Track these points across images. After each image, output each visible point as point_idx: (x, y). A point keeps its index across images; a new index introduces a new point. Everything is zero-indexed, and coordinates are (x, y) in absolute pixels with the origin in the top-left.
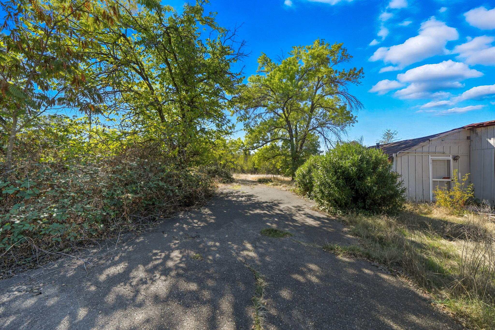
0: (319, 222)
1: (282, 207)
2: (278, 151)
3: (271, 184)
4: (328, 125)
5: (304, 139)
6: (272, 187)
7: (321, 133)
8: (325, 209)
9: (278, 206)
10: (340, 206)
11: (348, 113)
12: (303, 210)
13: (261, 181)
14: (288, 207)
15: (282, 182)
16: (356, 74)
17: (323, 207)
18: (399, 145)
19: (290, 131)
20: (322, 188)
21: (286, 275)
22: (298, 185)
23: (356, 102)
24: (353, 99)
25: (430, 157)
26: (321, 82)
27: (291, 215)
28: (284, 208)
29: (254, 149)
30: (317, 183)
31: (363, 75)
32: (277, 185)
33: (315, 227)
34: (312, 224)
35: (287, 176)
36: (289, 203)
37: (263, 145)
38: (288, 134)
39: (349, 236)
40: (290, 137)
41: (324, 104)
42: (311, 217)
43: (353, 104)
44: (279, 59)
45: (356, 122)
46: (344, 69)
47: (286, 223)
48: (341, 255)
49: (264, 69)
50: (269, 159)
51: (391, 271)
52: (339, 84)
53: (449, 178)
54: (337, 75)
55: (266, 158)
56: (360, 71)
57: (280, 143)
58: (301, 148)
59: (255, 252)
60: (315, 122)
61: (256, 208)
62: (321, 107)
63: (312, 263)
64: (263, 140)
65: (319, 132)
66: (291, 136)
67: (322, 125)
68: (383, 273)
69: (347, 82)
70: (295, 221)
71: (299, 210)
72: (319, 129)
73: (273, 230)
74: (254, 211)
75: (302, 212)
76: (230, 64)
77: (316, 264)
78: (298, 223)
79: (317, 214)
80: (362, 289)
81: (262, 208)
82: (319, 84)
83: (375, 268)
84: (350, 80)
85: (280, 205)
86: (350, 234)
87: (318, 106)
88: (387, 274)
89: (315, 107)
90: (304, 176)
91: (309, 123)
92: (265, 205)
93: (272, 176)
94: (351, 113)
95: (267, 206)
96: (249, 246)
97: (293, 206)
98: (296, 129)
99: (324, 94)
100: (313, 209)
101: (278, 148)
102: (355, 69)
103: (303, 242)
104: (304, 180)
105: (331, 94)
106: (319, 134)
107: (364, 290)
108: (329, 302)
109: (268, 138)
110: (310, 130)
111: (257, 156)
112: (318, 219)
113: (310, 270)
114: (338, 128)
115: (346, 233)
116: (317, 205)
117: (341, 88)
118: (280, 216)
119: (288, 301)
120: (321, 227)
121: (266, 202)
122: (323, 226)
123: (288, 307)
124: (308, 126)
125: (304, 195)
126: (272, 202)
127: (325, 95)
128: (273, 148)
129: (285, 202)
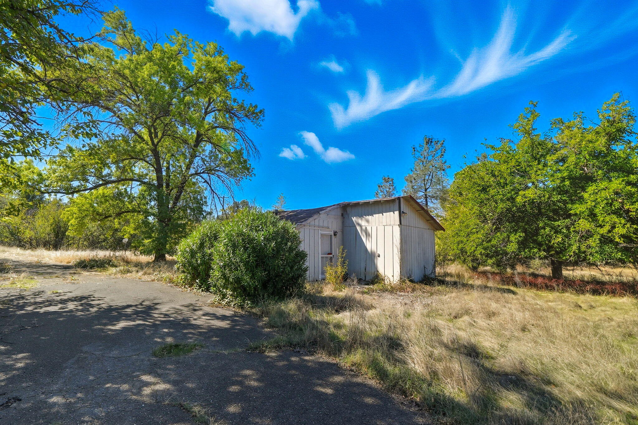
0: (228, 322)
1: (164, 309)
2: (130, 203)
3: (113, 270)
4: (220, 173)
5: (181, 189)
6: (119, 275)
7: (208, 183)
8: (229, 302)
9: (157, 309)
10: (249, 295)
11: (245, 161)
12: (201, 309)
13: (84, 265)
14: (175, 308)
15: (139, 266)
16: (256, 113)
17: (227, 300)
18: (295, 215)
19: (158, 170)
20: (227, 271)
21: (222, 392)
22: (181, 270)
23: (254, 150)
24: (251, 144)
25: (320, 232)
26: (212, 106)
27: (186, 320)
28: (168, 311)
29: (72, 193)
30: (217, 264)
31: (263, 118)
32: (129, 271)
33: (226, 329)
34: (222, 326)
35: (147, 252)
36: (171, 301)
37: (96, 187)
38: (154, 175)
39: (266, 330)
40: (158, 180)
41: (215, 140)
42: (215, 317)
43: (250, 151)
44: (150, 39)
45: (253, 175)
46: (243, 100)
47: (185, 331)
48: (267, 351)
49: (114, 37)
50: (106, 217)
51: (310, 352)
52: (236, 118)
53: (331, 254)
54: (235, 106)
55: (98, 214)
56: (261, 112)
57: (136, 189)
58: (175, 204)
59: (164, 382)
60: (201, 163)
61: (118, 319)
62: (211, 142)
63: (243, 369)
64: (98, 178)
65: (206, 181)
66: (159, 178)
67: (209, 171)
68: (305, 356)
69: (245, 119)
70: (198, 327)
71: (195, 310)
72: (205, 176)
73: (171, 346)
74: (115, 325)
75: (201, 313)
76: (61, 10)
77: (248, 369)
78: (201, 328)
79: (220, 312)
80: (294, 375)
81: (128, 317)
82: (210, 108)
83: (298, 354)
84: (249, 118)
85: (157, 307)
86: (267, 328)
87: (206, 139)
88: (307, 355)
89: (202, 140)
90: (193, 253)
91: (191, 162)
92: (129, 310)
93: (112, 253)
94: (248, 162)
95: (136, 313)
96: (146, 378)
97: (182, 306)
98: (168, 168)
99: (216, 125)
100: (212, 305)
101: (131, 198)
102: (256, 107)
103: (221, 350)
104: (194, 261)
105: (225, 128)
106: (205, 185)
107: (296, 375)
108: (275, 396)
109: (109, 175)
110: (192, 175)
111: (75, 209)
112: (223, 318)
113: (246, 377)
114: (232, 180)
115: (263, 328)
116: (218, 298)
117: (237, 125)
118: (169, 324)
119: (240, 414)
120: (232, 328)
121: (129, 306)
122: (235, 326)
123: (242, 418)
124: (188, 168)
125: (191, 285)
126: (141, 304)
127: (216, 127)
128: (119, 196)
129: (164, 300)
